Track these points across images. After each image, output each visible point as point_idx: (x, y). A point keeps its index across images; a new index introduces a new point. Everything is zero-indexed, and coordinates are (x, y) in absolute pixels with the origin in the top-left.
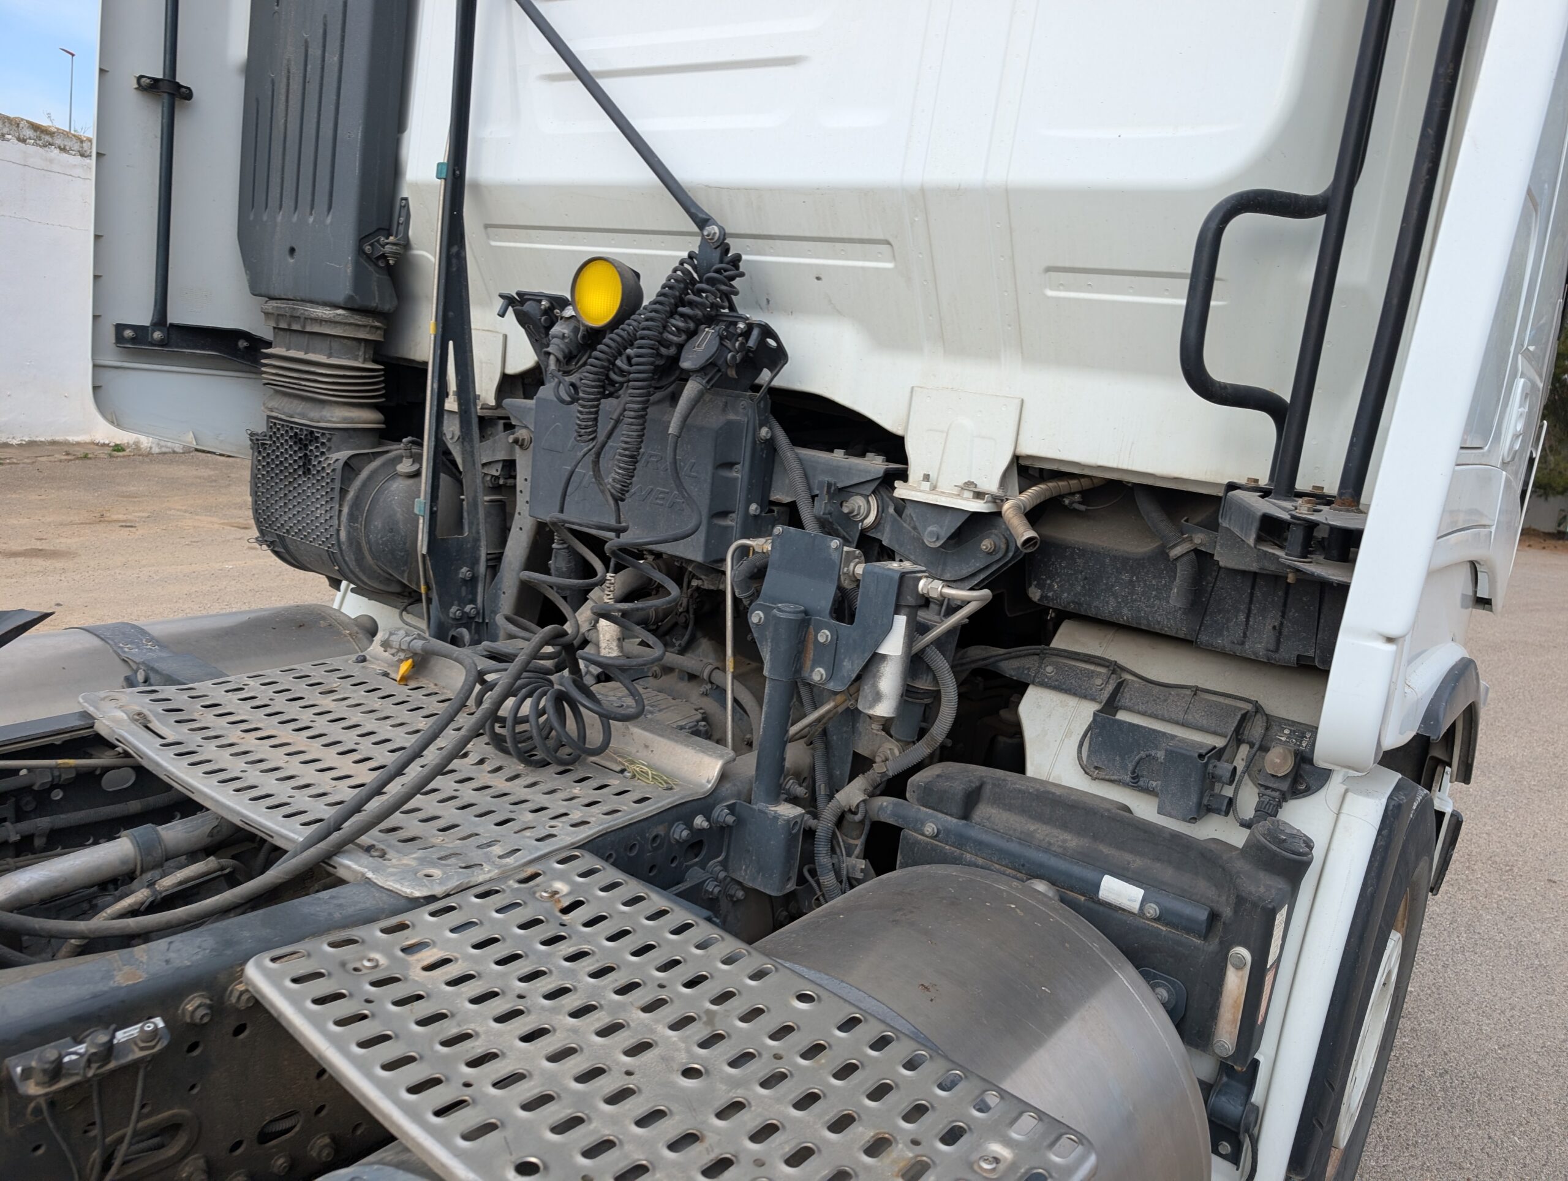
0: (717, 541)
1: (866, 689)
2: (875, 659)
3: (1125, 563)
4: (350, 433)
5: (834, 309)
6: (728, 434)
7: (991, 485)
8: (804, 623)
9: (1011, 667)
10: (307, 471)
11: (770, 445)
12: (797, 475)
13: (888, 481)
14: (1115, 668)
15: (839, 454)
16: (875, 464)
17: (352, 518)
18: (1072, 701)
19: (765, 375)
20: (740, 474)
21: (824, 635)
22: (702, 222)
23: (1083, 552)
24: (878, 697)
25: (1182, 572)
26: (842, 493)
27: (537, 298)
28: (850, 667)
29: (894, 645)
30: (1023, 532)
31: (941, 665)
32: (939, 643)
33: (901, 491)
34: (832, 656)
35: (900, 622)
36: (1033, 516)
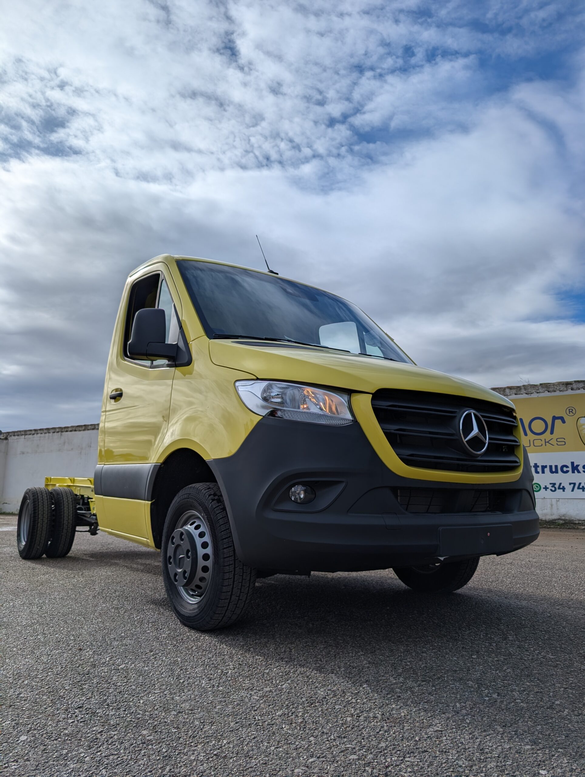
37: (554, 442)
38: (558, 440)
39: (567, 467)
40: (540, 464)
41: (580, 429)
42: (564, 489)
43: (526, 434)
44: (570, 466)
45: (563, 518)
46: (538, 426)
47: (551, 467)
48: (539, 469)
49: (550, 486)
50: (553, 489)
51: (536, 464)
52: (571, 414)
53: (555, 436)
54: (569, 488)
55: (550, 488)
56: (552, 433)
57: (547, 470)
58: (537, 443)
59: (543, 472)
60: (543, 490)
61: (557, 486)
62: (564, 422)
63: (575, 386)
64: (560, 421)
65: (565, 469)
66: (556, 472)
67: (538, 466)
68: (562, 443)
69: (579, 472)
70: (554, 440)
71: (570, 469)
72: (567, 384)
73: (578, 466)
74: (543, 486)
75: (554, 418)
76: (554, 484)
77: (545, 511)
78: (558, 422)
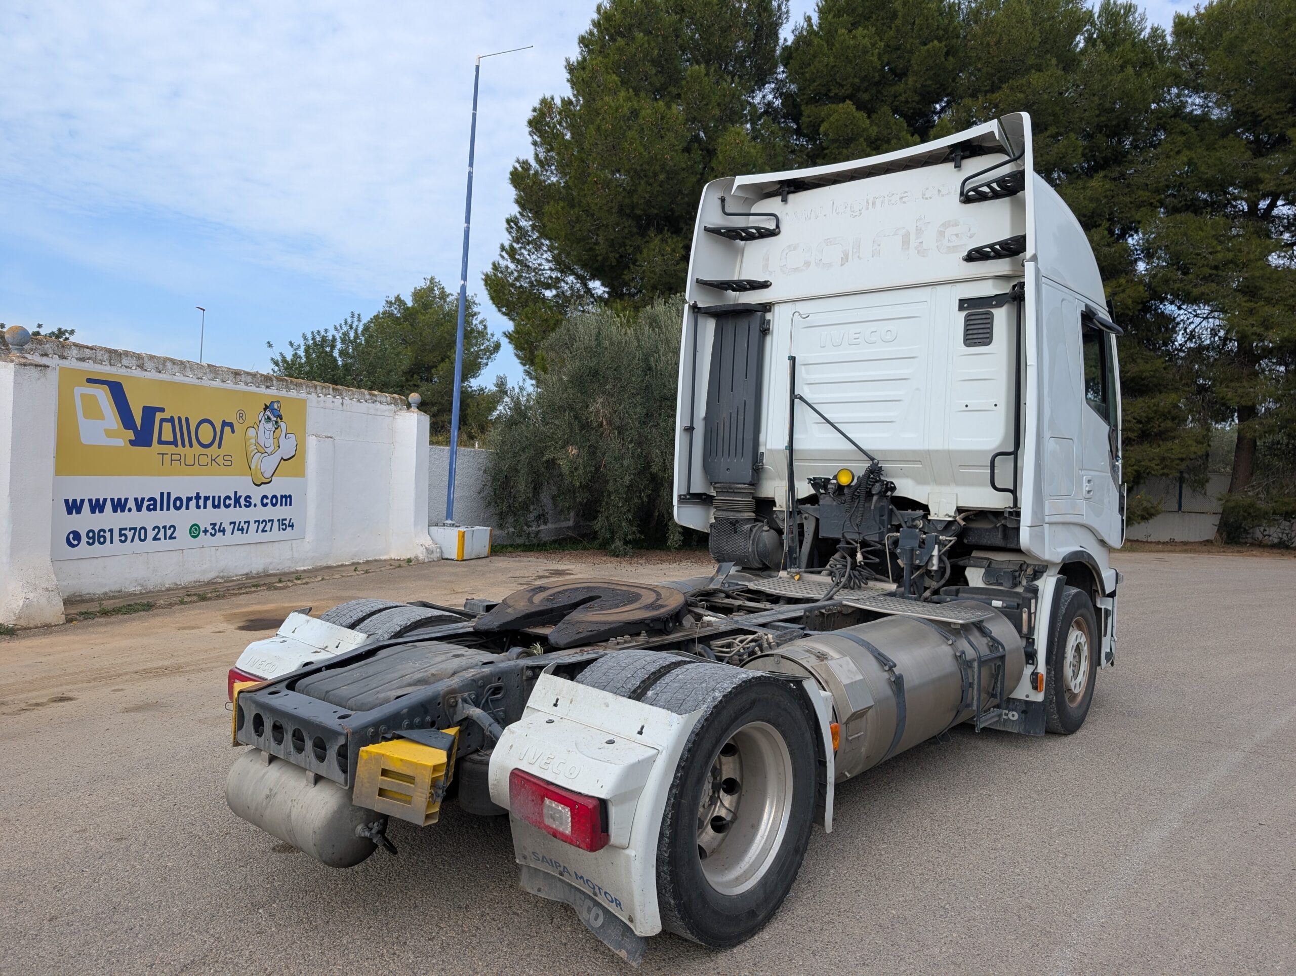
0: (882, 535)
1: (930, 564)
2: (932, 556)
3: (986, 530)
4: (748, 520)
5: (906, 476)
6: (882, 508)
7: (952, 514)
8: (912, 550)
9: (961, 563)
10: (736, 532)
11: (892, 510)
12: (900, 517)
13: (925, 517)
14: (988, 559)
15: (910, 511)
16: (921, 512)
17: (753, 544)
18: (979, 569)
19: (889, 493)
20: (885, 518)
21: (918, 552)
22: (872, 459)
23: (977, 529)
24: (933, 565)
25: (1000, 529)
26: (913, 520)
27: (821, 479)
28: (925, 559)
29: (935, 553)
30: (963, 523)
31: (945, 559)
32: (944, 554)
33: (929, 518)
34: (920, 557)
35: (936, 546)
36: (964, 519)
37: (219, 460)
38: (226, 458)
39: (228, 497)
40: (202, 495)
41: (248, 444)
42: (223, 531)
43: (191, 446)
44: (233, 498)
45: (221, 574)
46: (206, 433)
47: (214, 497)
48: (201, 502)
49: (209, 528)
50: (213, 532)
51: (198, 494)
52: (241, 421)
53: (222, 451)
54: (229, 529)
55: (211, 531)
56: (219, 447)
57: (209, 503)
58: (203, 460)
59: (205, 507)
60: (202, 534)
61: (217, 528)
62: (233, 432)
63: (243, 378)
64: (229, 428)
65: (228, 502)
66: (219, 506)
67: (200, 498)
68: (228, 461)
69: (240, 506)
70: (221, 457)
71: (232, 502)
72: (237, 373)
73: (240, 497)
74: (202, 529)
75: (224, 424)
76: (214, 525)
77: (205, 566)
78: (227, 429)
